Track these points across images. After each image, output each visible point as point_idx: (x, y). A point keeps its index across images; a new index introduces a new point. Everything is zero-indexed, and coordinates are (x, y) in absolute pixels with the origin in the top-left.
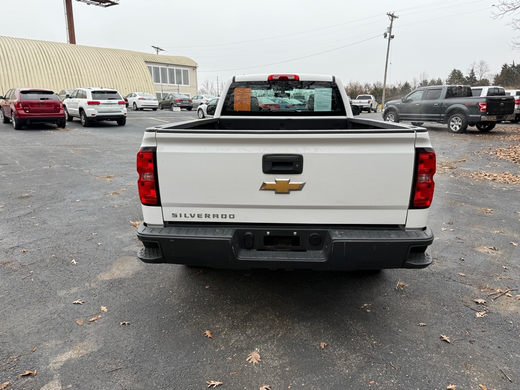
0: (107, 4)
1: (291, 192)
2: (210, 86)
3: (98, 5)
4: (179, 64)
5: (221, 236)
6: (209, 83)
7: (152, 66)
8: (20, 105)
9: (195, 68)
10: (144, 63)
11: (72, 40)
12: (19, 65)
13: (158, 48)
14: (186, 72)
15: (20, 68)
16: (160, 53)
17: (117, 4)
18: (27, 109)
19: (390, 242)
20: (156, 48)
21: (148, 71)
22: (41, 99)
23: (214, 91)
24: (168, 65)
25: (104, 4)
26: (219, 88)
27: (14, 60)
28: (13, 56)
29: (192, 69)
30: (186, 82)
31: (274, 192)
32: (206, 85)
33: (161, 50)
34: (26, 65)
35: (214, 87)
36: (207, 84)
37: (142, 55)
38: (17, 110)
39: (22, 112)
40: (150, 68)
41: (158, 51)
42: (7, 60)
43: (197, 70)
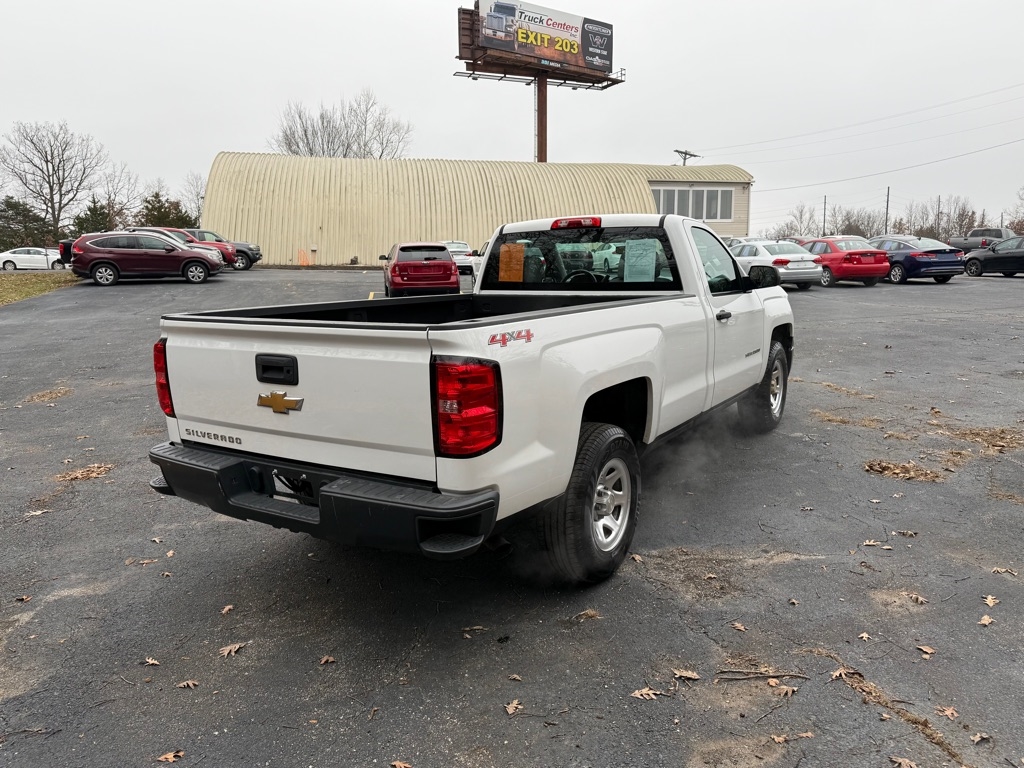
0: (605, 84)
1: (291, 412)
2: (806, 216)
3: (589, 87)
4: (716, 180)
5: (210, 466)
6: (806, 209)
7: (662, 188)
8: (397, 269)
9: (747, 185)
10: (646, 185)
11: (542, 155)
12: (449, 204)
13: (686, 153)
14: (727, 196)
15: (449, 209)
16: (690, 162)
17: (622, 81)
18: (405, 276)
19: (387, 505)
20: (682, 153)
21: (651, 198)
22: (426, 259)
23: (813, 226)
24: (692, 184)
25: (600, 85)
26: (827, 218)
27: (443, 195)
28: (442, 189)
29: (740, 188)
30: (726, 214)
31: (271, 410)
32: (798, 215)
33: (692, 155)
34: (458, 203)
35: (816, 218)
36: (801, 212)
37: (646, 168)
38: (392, 276)
39: (398, 280)
40: (656, 193)
41: (685, 159)
42: (432, 196)
43: (752, 188)
